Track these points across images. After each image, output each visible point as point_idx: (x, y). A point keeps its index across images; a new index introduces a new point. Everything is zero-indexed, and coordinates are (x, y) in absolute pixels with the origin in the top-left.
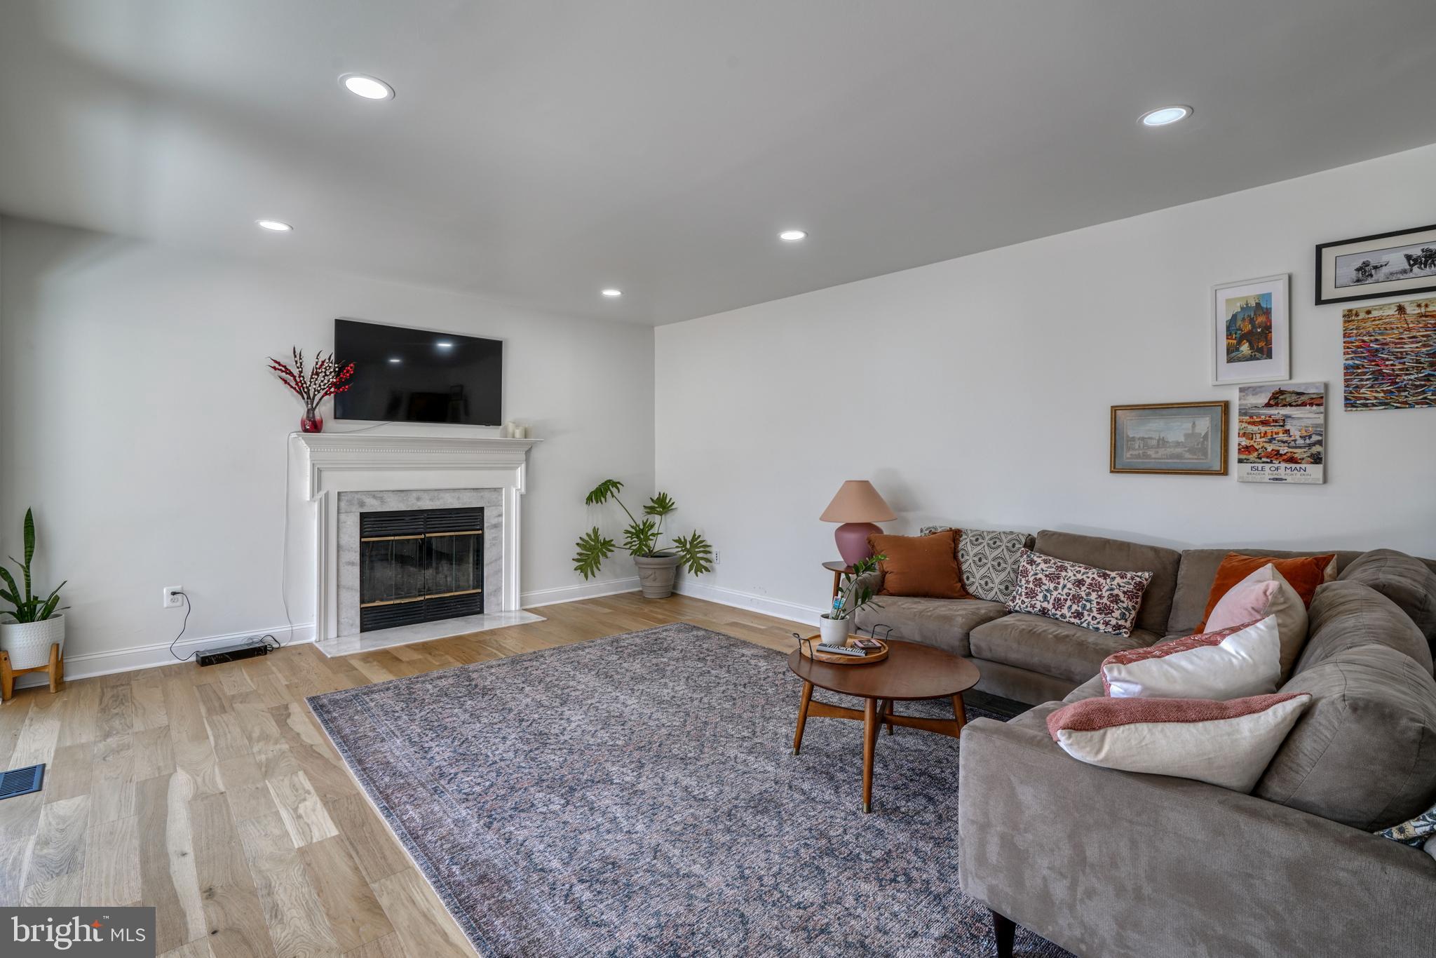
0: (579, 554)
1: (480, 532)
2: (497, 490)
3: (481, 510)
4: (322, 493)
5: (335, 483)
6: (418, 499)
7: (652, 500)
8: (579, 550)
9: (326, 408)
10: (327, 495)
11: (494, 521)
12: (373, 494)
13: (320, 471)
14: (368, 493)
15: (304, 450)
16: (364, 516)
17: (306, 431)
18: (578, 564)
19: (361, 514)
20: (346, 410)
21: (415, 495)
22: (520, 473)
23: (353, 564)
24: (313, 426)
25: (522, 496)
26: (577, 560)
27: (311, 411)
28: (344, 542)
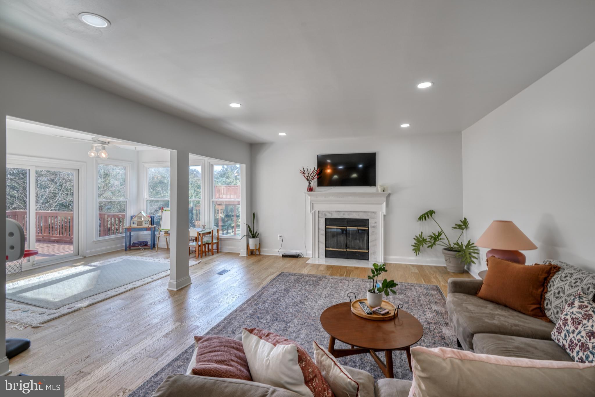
0: (415, 243)
1: (368, 228)
2: (374, 212)
3: (368, 220)
4: (313, 211)
5: (317, 208)
6: (344, 214)
7: (461, 221)
8: (415, 242)
9: (314, 183)
10: (315, 212)
11: (373, 225)
12: (329, 212)
13: (313, 204)
14: (327, 211)
15: (308, 198)
16: (326, 219)
17: (308, 191)
18: (414, 248)
19: (325, 218)
20: (321, 184)
21: (343, 213)
22: (384, 205)
23: (323, 235)
25: (384, 216)
26: (414, 246)
27: (309, 185)
28: (320, 227)
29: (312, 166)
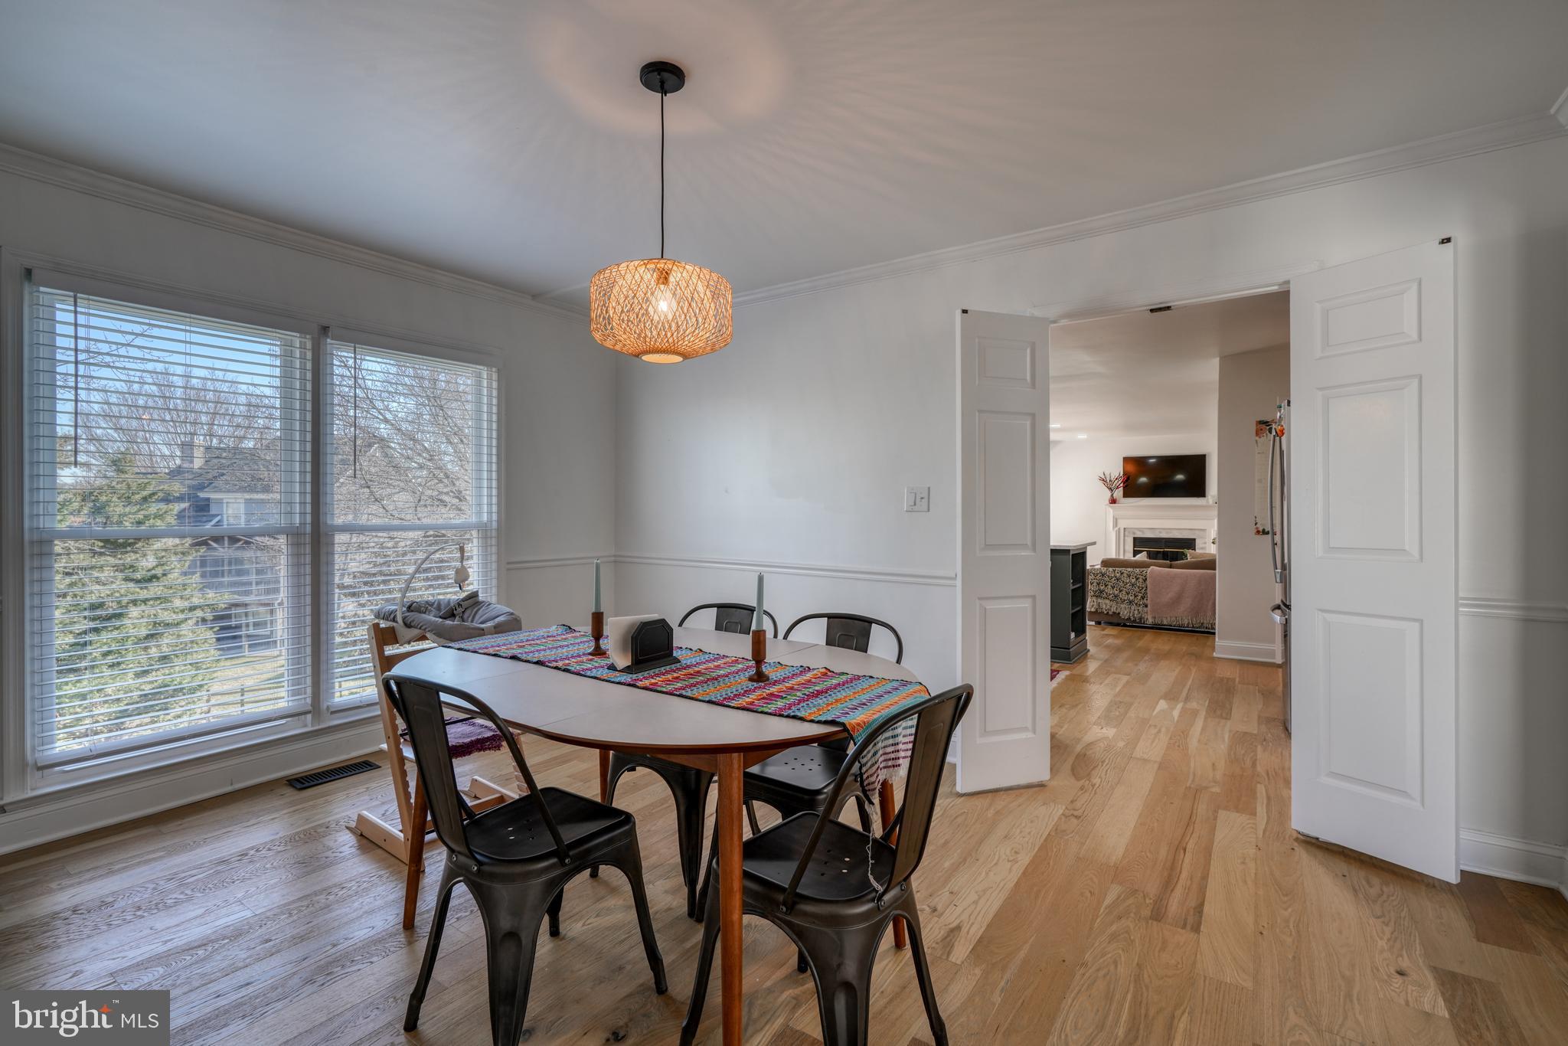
1: (1194, 551)
2: (1204, 530)
3: (1194, 540)
4: (1117, 529)
5: (1122, 524)
6: (1160, 533)
9: (1119, 493)
10: (1119, 529)
11: (1201, 546)
12: (1139, 529)
13: (1116, 519)
14: (1137, 529)
15: (1111, 511)
16: (1134, 538)
17: (1110, 503)
20: (1126, 495)
21: (1158, 531)
24: (1113, 501)
27: (1112, 495)
28: (1127, 548)
29: (1116, 470)
